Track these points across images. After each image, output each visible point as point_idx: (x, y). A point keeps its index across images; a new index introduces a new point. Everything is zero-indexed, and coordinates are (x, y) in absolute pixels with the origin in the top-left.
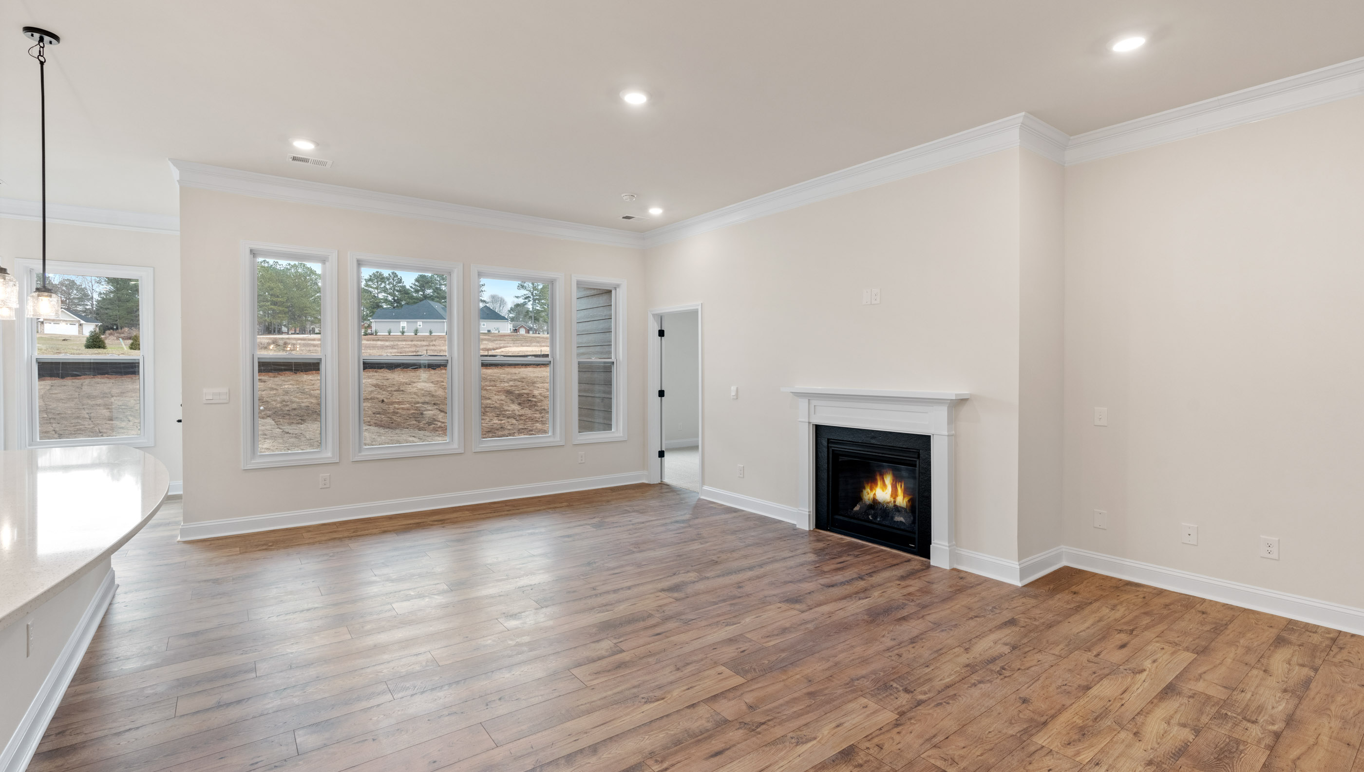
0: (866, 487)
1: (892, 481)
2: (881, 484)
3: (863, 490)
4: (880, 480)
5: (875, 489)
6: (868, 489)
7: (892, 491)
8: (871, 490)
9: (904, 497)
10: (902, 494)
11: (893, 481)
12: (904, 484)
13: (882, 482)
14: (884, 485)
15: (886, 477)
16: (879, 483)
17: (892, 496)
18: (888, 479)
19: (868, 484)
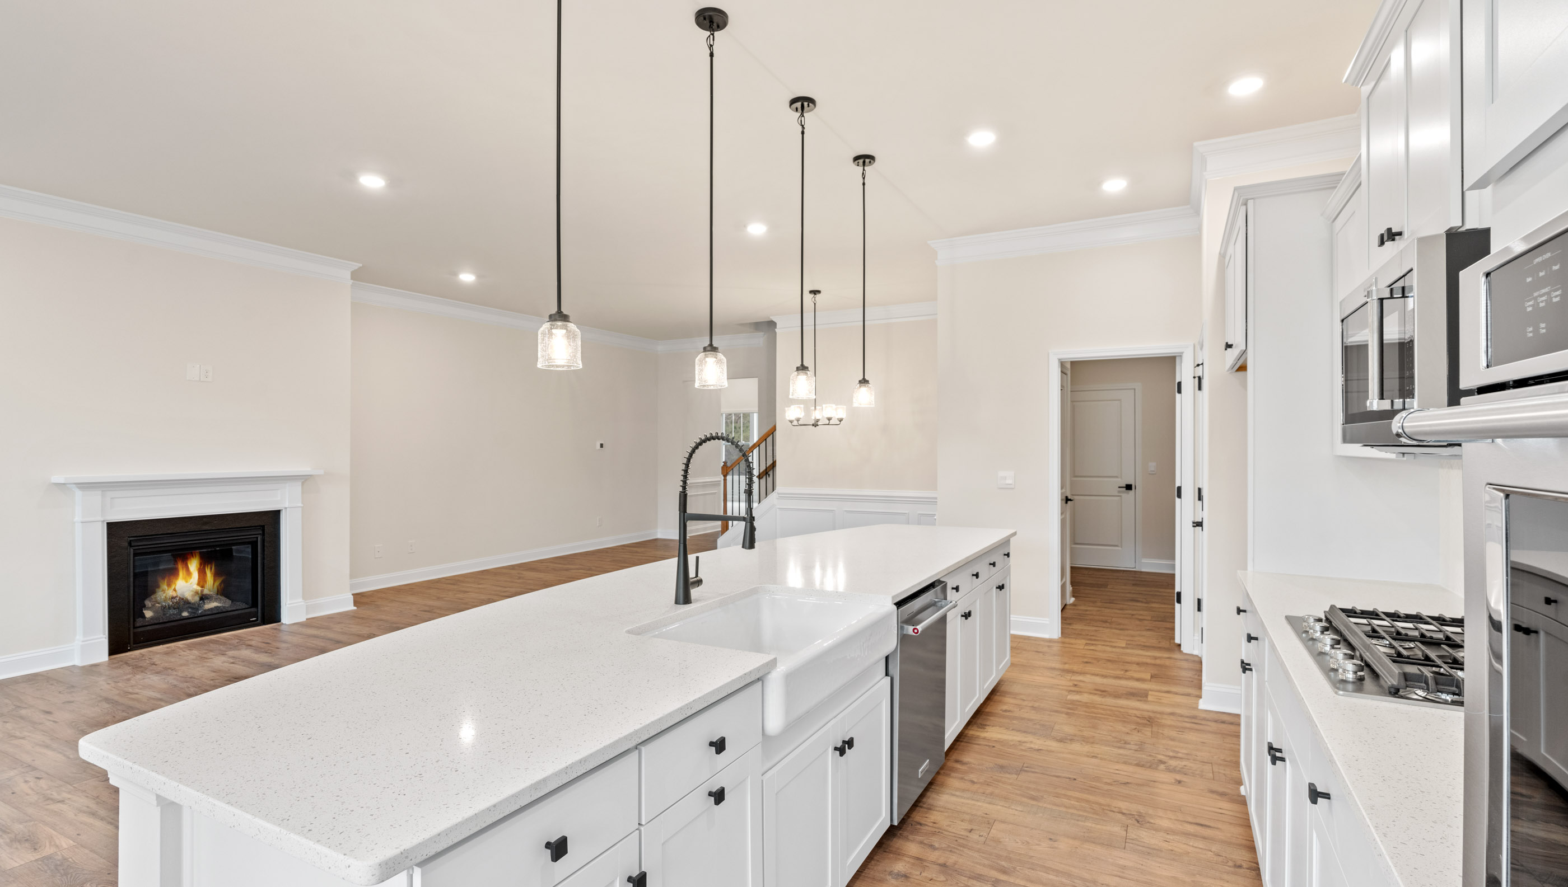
0: (161, 584)
1: (199, 566)
2: (183, 574)
3: (157, 590)
4: (183, 568)
5: (175, 583)
6: (164, 586)
7: (199, 579)
8: (169, 585)
9: (215, 581)
10: (213, 578)
11: (201, 564)
12: (215, 566)
13: (185, 569)
14: (189, 573)
15: (190, 564)
16: (182, 573)
17: (198, 584)
18: (194, 565)
19: (163, 578)
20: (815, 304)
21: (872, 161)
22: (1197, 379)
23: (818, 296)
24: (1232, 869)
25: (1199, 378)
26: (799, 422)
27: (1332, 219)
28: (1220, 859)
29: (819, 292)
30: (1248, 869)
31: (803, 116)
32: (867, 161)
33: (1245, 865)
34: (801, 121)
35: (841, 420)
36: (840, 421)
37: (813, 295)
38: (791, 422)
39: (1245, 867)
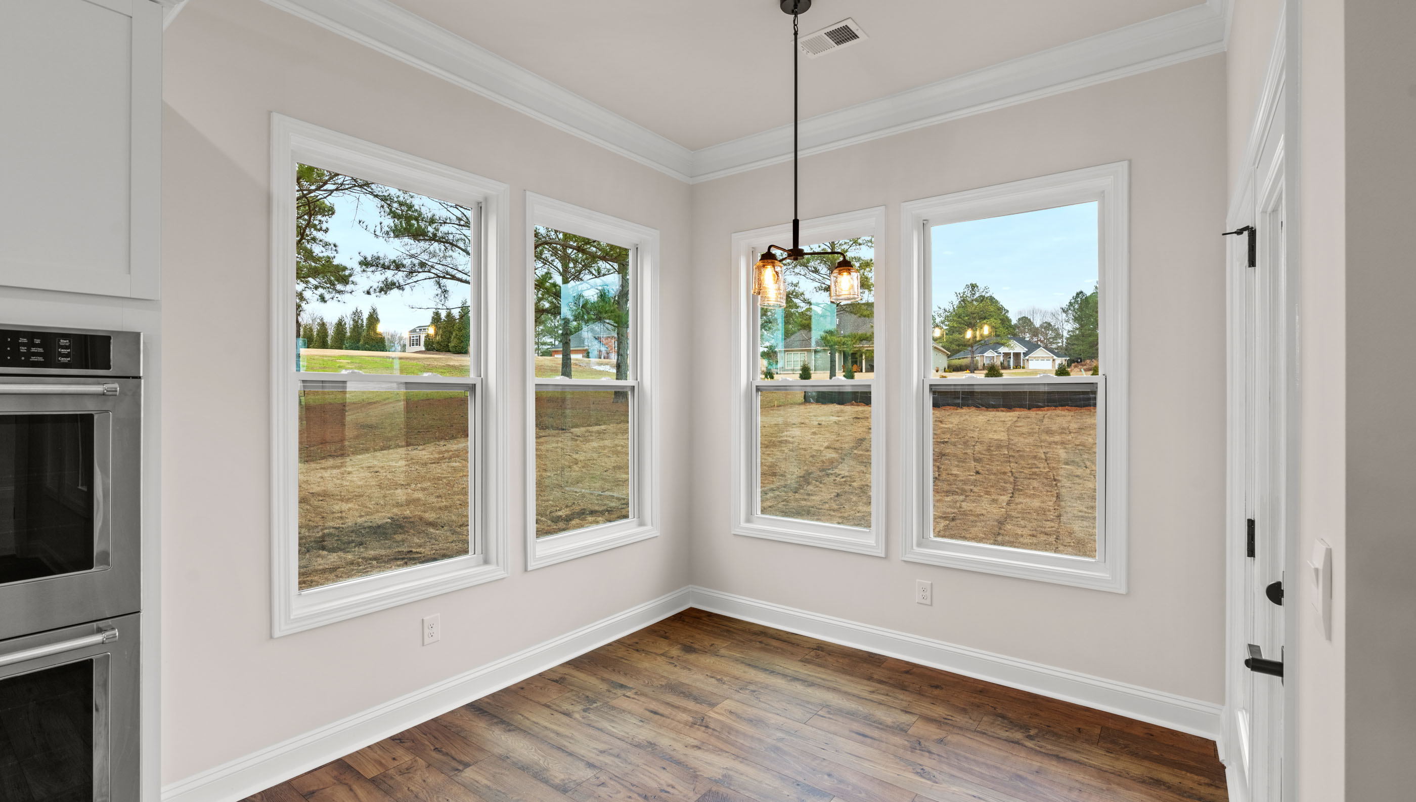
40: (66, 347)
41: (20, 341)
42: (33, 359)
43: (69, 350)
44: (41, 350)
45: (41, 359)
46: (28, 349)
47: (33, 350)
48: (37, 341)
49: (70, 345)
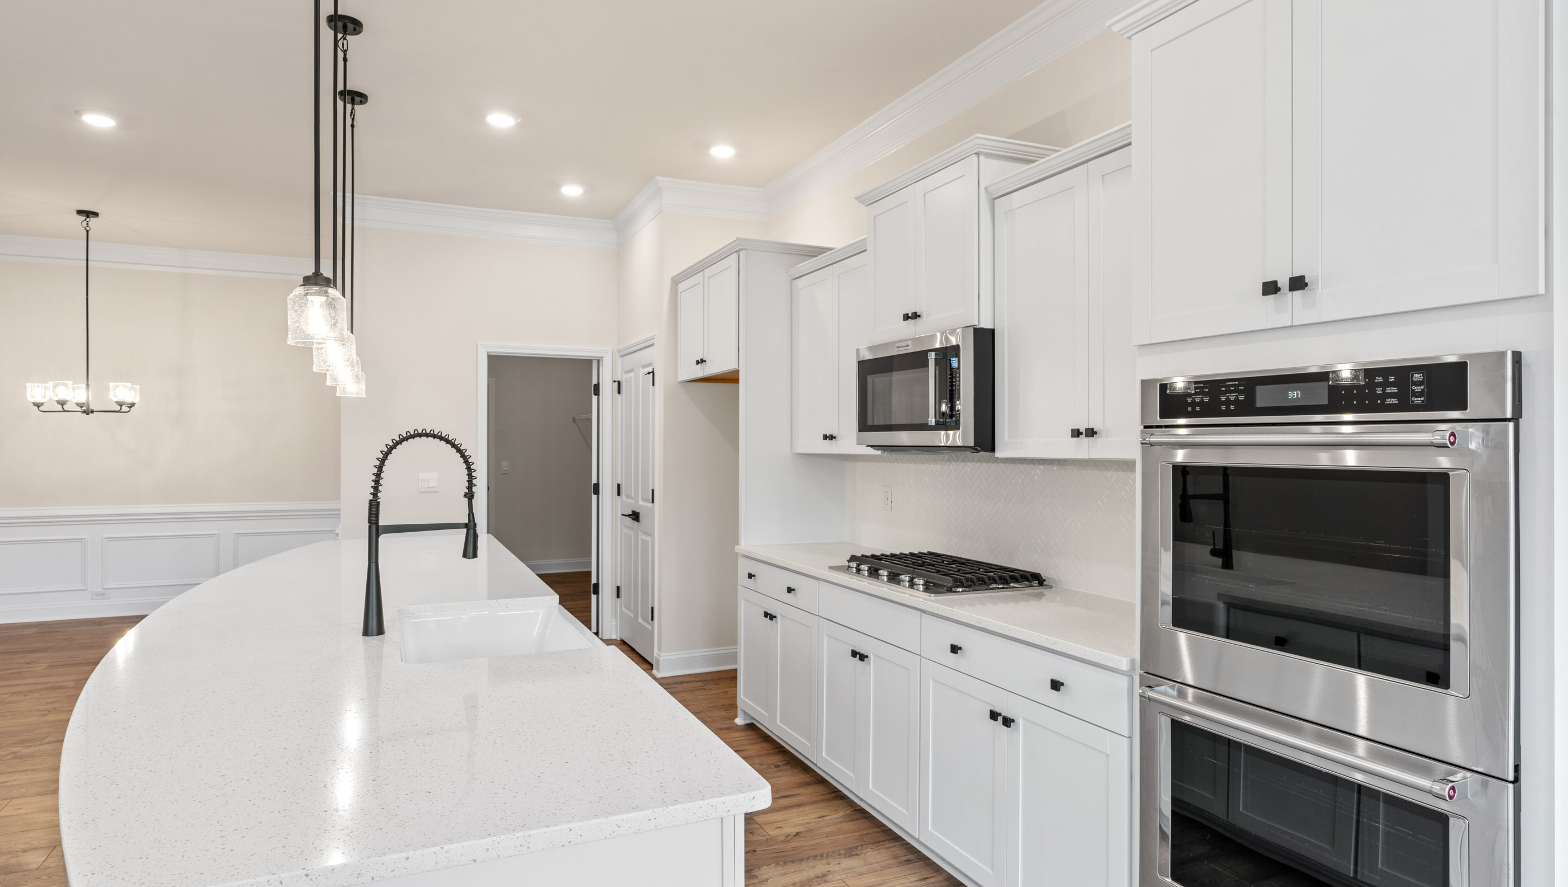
20: (88, 231)
21: (363, 100)
22: (617, 383)
23: (93, 221)
24: (776, 769)
25: (619, 383)
26: (64, 407)
27: (794, 278)
28: (765, 766)
29: (96, 214)
30: (783, 765)
31: (345, 39)
32: (357, 99)
33: (779, 764)
34: (343, 44)
35: (132, 405)
36: (130, 407)
37: (84, 218)
38: (38, 405)
39: (781, 765)
40: (1420, 383)
41: (1376, 381)
42: (1389, 401)
43: (1422, 387)
44: (1395, 390)
45: (1395, 401)
46: (1384, 390)
47: (1388, 390)
48: (1392, 379)
49: (1423, 379)
